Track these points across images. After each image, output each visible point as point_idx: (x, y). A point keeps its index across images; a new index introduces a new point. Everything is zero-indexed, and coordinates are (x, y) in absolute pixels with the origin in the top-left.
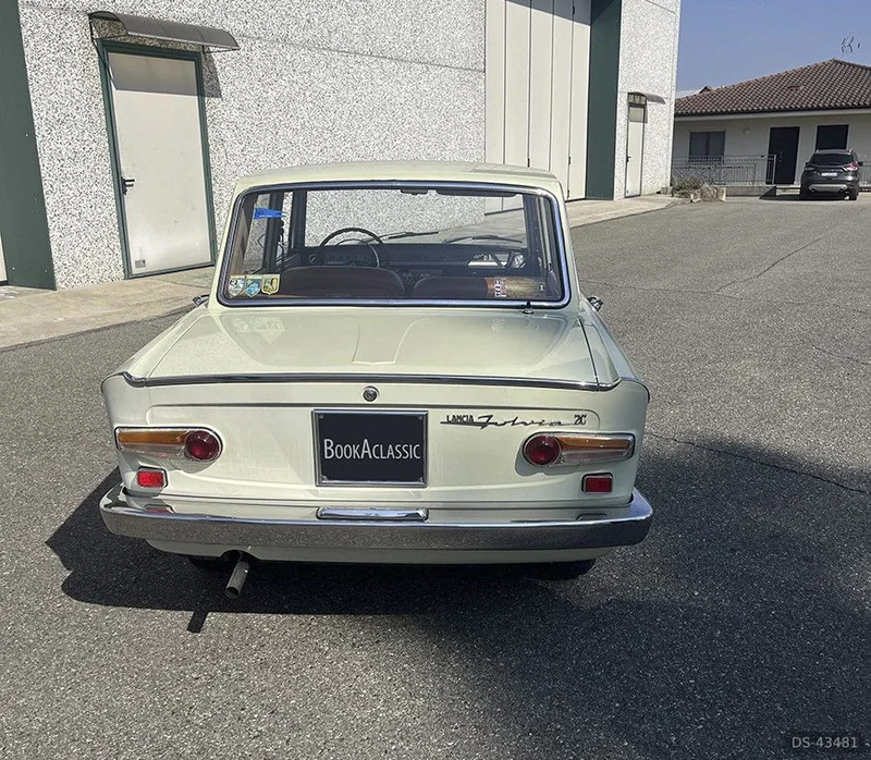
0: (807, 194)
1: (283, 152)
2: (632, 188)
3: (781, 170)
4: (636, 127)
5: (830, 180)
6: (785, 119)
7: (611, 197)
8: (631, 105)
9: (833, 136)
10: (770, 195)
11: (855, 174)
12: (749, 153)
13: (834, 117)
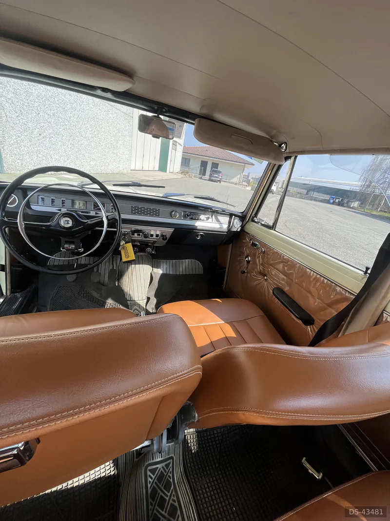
0: (210, 180)
1: (43, 124)
2: (171, 171)
3: (203, 172)
4: (174, 151)
5: (216, 177)
6: (205, 159)
7: (166, 172)
8: (173, 144)
9: (215, 165)
10: (201, 178)
11: (222, 176)
12: (196, 165)
13: (216, 161)
